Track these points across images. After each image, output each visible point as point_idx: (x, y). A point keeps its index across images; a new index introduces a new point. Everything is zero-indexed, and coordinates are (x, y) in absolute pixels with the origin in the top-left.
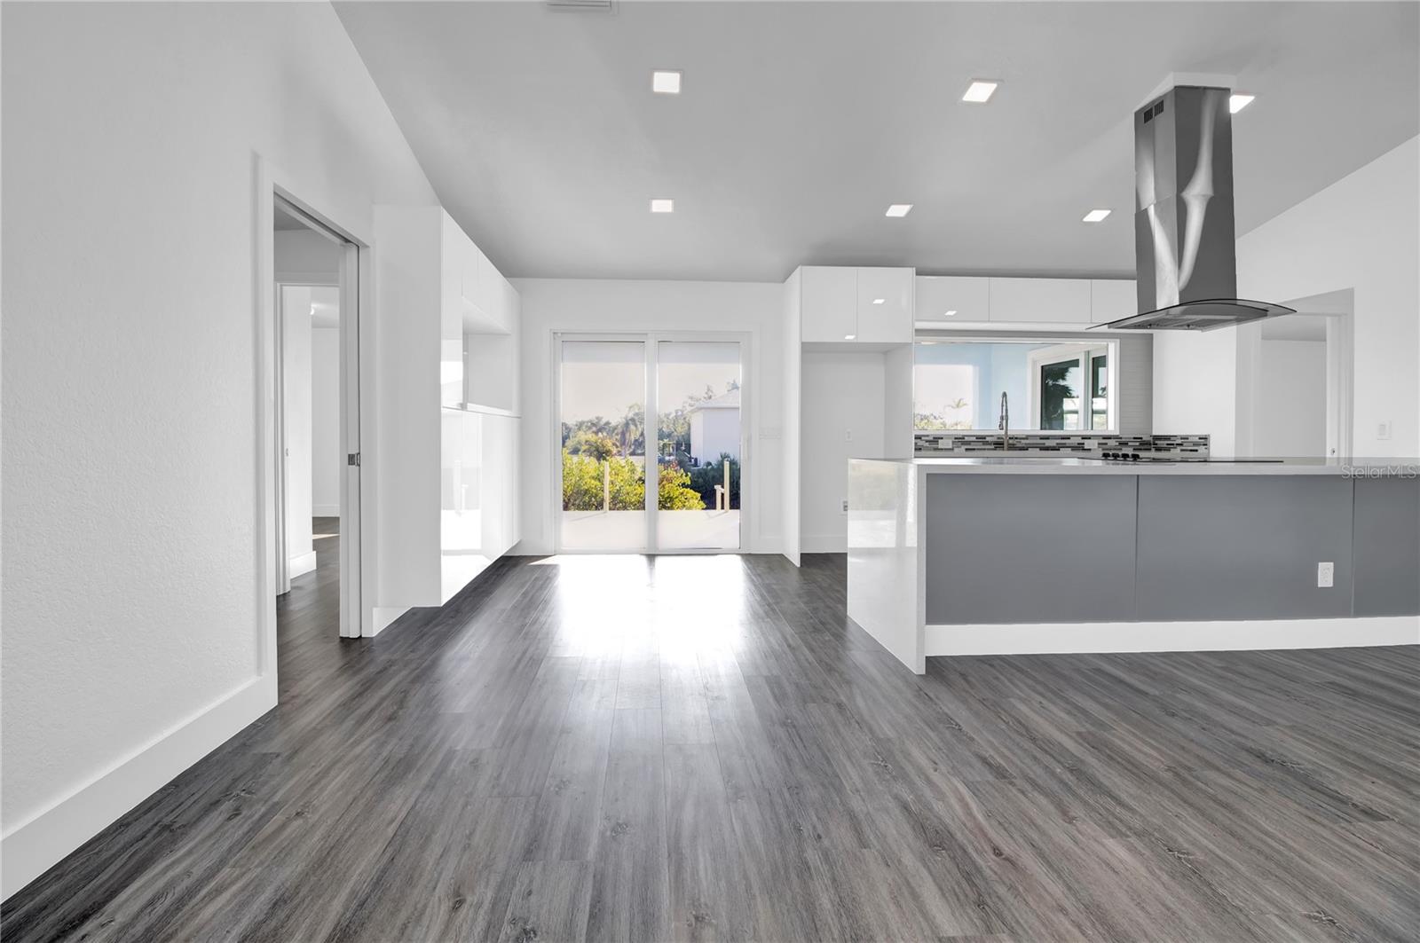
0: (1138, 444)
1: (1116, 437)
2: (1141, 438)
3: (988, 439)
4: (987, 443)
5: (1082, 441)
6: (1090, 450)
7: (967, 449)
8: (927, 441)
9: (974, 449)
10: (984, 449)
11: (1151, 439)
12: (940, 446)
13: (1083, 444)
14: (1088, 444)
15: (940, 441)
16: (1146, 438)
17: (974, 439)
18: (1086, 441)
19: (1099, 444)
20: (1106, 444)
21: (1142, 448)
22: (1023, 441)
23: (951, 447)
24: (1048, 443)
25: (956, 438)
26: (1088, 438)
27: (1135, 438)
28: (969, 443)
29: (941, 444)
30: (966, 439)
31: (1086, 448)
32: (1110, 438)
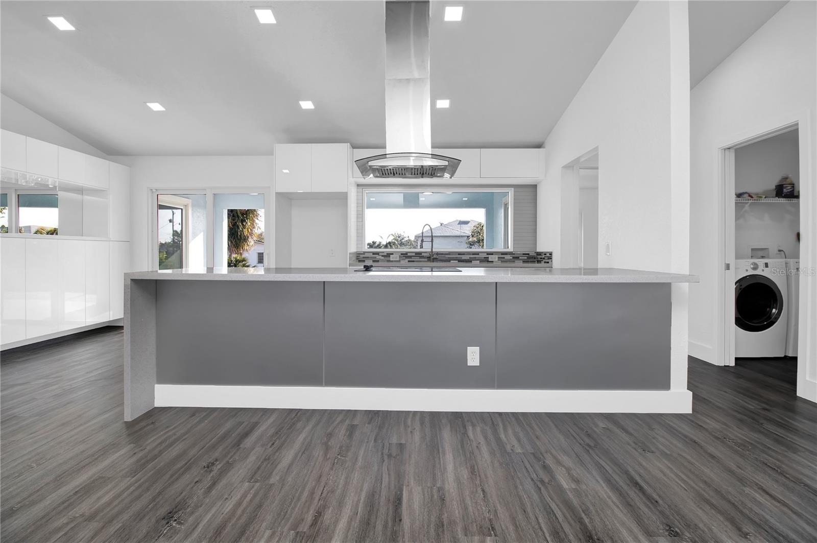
0: (526, 258)
1: (510, 253)
2: (528, 254)
3: (423, 254)
4: (423, 257)
5: (487, 256)
6: (493, 262)
7: (409, 261)
8: (382, 256)
9: (414, 261)
10: (421, 261)
11: (535, 254)
12: (391, 260)
13: (488, 258)
14: (491, 258)
15: (391, 256)
16: (532, 254)
17: (414, 254)
18: (490, 256)
19: (498, 258)
20: (504, 258)
21: (529, 260)
22: (447, 256)
23: (398, 259)
24: (464, 257)
25: (401, 254)
26: (491, 254)
27: (523, 254)
28: (410, 257)
29: (392, 258)
30: (409, 254)
31: (490, 260)
32: (507, 254)
